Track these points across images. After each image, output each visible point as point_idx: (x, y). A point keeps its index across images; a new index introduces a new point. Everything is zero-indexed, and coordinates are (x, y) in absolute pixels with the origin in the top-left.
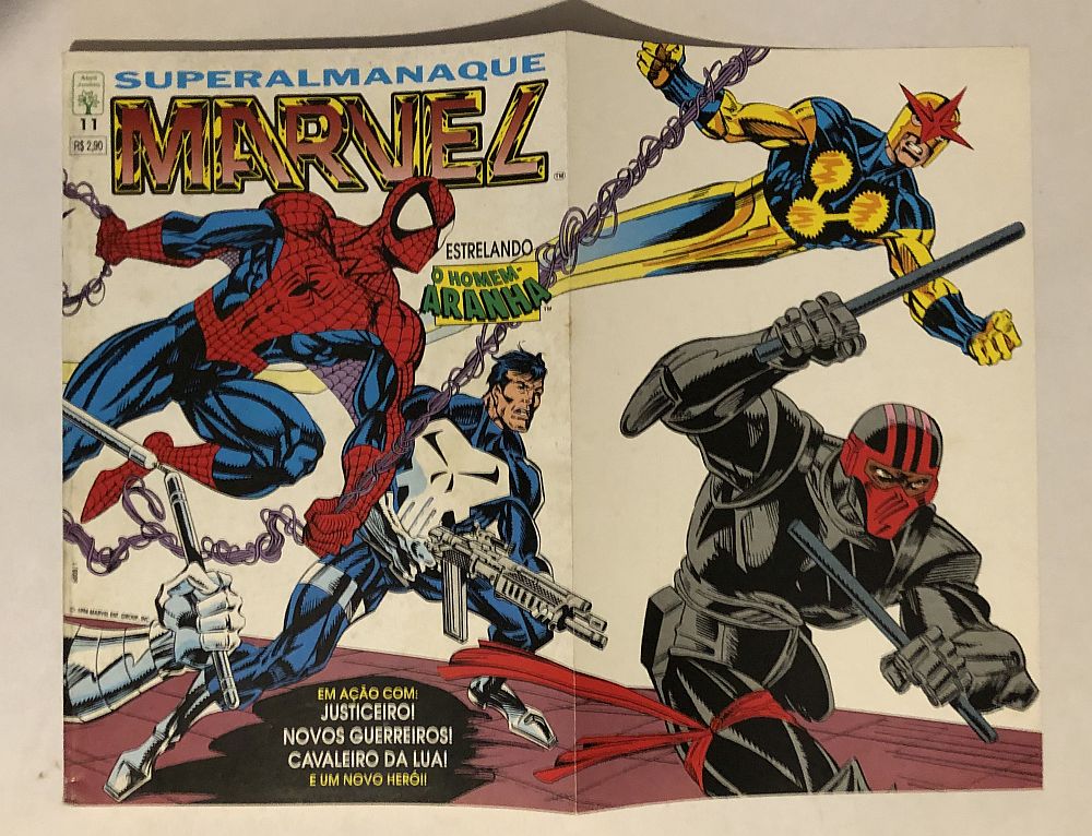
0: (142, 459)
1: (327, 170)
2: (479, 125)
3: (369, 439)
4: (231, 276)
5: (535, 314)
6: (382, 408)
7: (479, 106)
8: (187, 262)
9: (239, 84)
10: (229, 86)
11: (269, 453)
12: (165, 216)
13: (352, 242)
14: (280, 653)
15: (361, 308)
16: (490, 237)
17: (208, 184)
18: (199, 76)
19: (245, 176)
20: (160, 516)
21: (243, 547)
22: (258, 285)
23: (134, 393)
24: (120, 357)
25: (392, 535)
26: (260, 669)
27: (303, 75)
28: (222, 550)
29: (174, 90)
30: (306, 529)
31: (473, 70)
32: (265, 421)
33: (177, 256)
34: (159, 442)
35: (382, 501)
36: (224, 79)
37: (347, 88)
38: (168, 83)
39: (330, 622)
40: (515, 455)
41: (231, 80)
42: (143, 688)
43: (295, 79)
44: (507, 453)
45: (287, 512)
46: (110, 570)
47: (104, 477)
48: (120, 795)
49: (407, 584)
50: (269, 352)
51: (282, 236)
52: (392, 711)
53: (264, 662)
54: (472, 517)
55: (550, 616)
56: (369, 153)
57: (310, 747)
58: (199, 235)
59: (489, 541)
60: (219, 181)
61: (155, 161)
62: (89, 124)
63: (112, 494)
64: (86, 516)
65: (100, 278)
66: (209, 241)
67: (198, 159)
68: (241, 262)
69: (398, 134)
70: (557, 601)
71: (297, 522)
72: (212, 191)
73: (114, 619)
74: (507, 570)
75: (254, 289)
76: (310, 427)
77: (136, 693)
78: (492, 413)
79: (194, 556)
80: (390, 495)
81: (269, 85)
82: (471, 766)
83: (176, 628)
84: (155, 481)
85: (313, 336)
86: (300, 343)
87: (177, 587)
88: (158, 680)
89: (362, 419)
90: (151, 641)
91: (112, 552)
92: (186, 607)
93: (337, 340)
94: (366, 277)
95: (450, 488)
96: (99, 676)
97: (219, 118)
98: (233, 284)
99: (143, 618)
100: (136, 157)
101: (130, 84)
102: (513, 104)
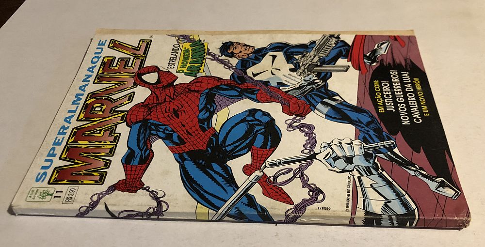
0: (257, 177)
1: (121, 104)
3: (254, 94)
4: (163, 139)
5: (206, 45)
6: (239, 90)
8: (151, 156)
9: (64, 134)
10: (64, 138)
11: (257, 128)
12: (123, 164)
13: (157, 97)
14: (362, 125)
15: (190, 96)
16: (169, 55)
17: (112, 146)
18: (53, 149)
19: (112, 131)
20: (290, 170)
21: (307, 138)
22: (170, 129)
23: (220, 179)
25: (300, 87)
26: (372, 133)
28: (309, 146)
29: (56, 158)
30: (297, 116)
32: (242, 129)
33: (147, 159)
34: (248, 170)
35: (284, 90)
36: (59, 140)
38: (51, 160)
39: (345, 108)
40: (265, 50)
41: (61, 137)
42: (391, 180)
43: (70, 114)
44: (263, 53)
45: (288, 122)
46: (322, 192)
47: (266, 193)
48: (456, 192)
49: (324, 83)
50: (206, 127)
51: (148, 120)
52: (386, 88)
54: (292, 63)
55: (335, 41)
56: (117, 91)
57: (410, 115)
58: (137, 150)
59: (303, 59)
60: (111, 142)
61: (91, 168)
62: (58, 194)
63: (277, 190)
64: (290, 202)
65: (150, 192)
66: (141, 147)
67: (97, 150)
68: (157, 135)
69: (112, 82)
71: (293, 120)
72: (116, 145)
73: (351, 191)
74: (316, 53)
75: (172, 131)
76: (246, 113)
77: (394, 183)
78: (246, 57)
79: (313, 157)
80: (281, 88)
81: (70, 123)
82: (406, 65)
83: (353, 165)
84: (270, 172)
85: (200, 111)
86: (203, 115)
87: (330, 164)
88: (384, 173)
89: (244, 96)
90: (363, 176)
91: (311, 191)
92: (341, 160)
93: (204, 103)
94: (175, 93)
95: (279, 70)
96: (386, 199)
97: (78, 142)
99: (349, 178)
100: (85, 174)
101: (44, 176)
102: (116, 49)
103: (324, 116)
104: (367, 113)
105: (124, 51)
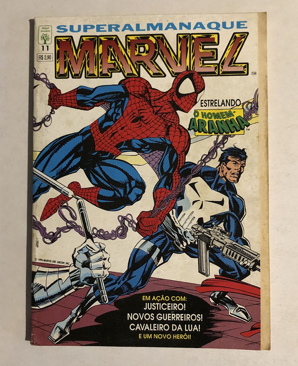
0: (67, 193)
1: (148, 68)
2: (216, 49)
3: (165, 185)
4: (106, 114)
5: (241, 132)
6: (171, 172)
7: (216, 41)
8: (87, 108)
9: (110, 30)
10: (106, 31)
11: (121, 191)
12: (78, 88)
13: (159, 99)
14: (126, 279)
15: (162, 128)
16: (221, 98)
17: (96, 74)
18: (92, 27)
19: (112, 70)
20: (75, 218)
21: (110, 232)
22: (118, 118)
23: (64, 165)
24: (58, 149)
25: (175, 228)
26: (117, 286)
27: (138, 26)
28: (101, 233)
29: (82, 33)
30: (137, 224)
31: (214, 26)
32: (120, 177)
33: (83, 106)
34: (74, 186)
35: (171, 213)
36: (103, 28)
37: (157, 31)
38: (79, 30)
39: (148, 266)
40: (232, 193)
41: (106, 28)
42: (66, 294)
43: (134, 27)
44: (228, 192)
45: (129, 217)
46: (53, 242)
47: (51, 201)
48: (56, 340)
49: (182, 250)
50: (122, 147)
51: (128, 97)
52: (175, 307)
53: (119, 283)
54: (211, 220)
55: (248, 264)
56: (167, 60)
57: (139, 321)
58: (92, 96)
59: (219, 231)
60: (101, 72)
61: (73, 64)
62: (45, 48)
63: (54, 209)
64: (43, 218)
65: (50, 115)
66: (96, 99)
67: (92, 64)
68: (111, 108)
69: (179, 52)
70: (252, 258)
71: (134, 222)
72: (98, 77)
73: (54, 263)
74: (228, 244)
75: (116, 120)
76: (140, 180)
77: (63, 296)
78: (221, 174)
79: (89, 236)
80: (174, 210)
81: (123, 30)
82: (211, 331)
83: (81, 268)
84: (73, 203)
85: (141, 140)
86: (136, 143)
87: (81, 250)
88: (73, 290)
89: (162, 176)
90: (70, 274)
91: (54, 234)
92: (85, 258)
93: (152, 142)
94: (164, 114)
95: (201, 208)
96: (48, 288)
97: (101, 45)
98: (107, 117)
99: (67, 263)
100: (65, 62)
101: (63, 31)
102: (232, 41)
103: (137, 247)
104: (142, 285)
105: (228, 52)
